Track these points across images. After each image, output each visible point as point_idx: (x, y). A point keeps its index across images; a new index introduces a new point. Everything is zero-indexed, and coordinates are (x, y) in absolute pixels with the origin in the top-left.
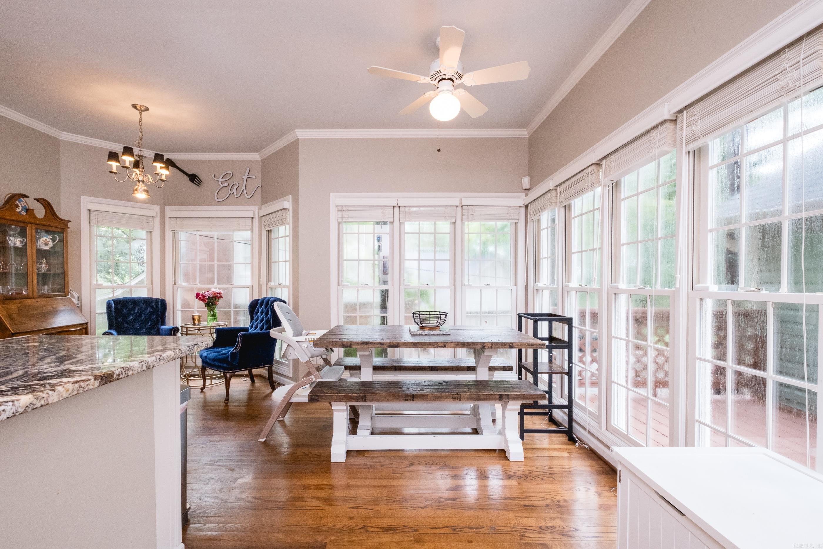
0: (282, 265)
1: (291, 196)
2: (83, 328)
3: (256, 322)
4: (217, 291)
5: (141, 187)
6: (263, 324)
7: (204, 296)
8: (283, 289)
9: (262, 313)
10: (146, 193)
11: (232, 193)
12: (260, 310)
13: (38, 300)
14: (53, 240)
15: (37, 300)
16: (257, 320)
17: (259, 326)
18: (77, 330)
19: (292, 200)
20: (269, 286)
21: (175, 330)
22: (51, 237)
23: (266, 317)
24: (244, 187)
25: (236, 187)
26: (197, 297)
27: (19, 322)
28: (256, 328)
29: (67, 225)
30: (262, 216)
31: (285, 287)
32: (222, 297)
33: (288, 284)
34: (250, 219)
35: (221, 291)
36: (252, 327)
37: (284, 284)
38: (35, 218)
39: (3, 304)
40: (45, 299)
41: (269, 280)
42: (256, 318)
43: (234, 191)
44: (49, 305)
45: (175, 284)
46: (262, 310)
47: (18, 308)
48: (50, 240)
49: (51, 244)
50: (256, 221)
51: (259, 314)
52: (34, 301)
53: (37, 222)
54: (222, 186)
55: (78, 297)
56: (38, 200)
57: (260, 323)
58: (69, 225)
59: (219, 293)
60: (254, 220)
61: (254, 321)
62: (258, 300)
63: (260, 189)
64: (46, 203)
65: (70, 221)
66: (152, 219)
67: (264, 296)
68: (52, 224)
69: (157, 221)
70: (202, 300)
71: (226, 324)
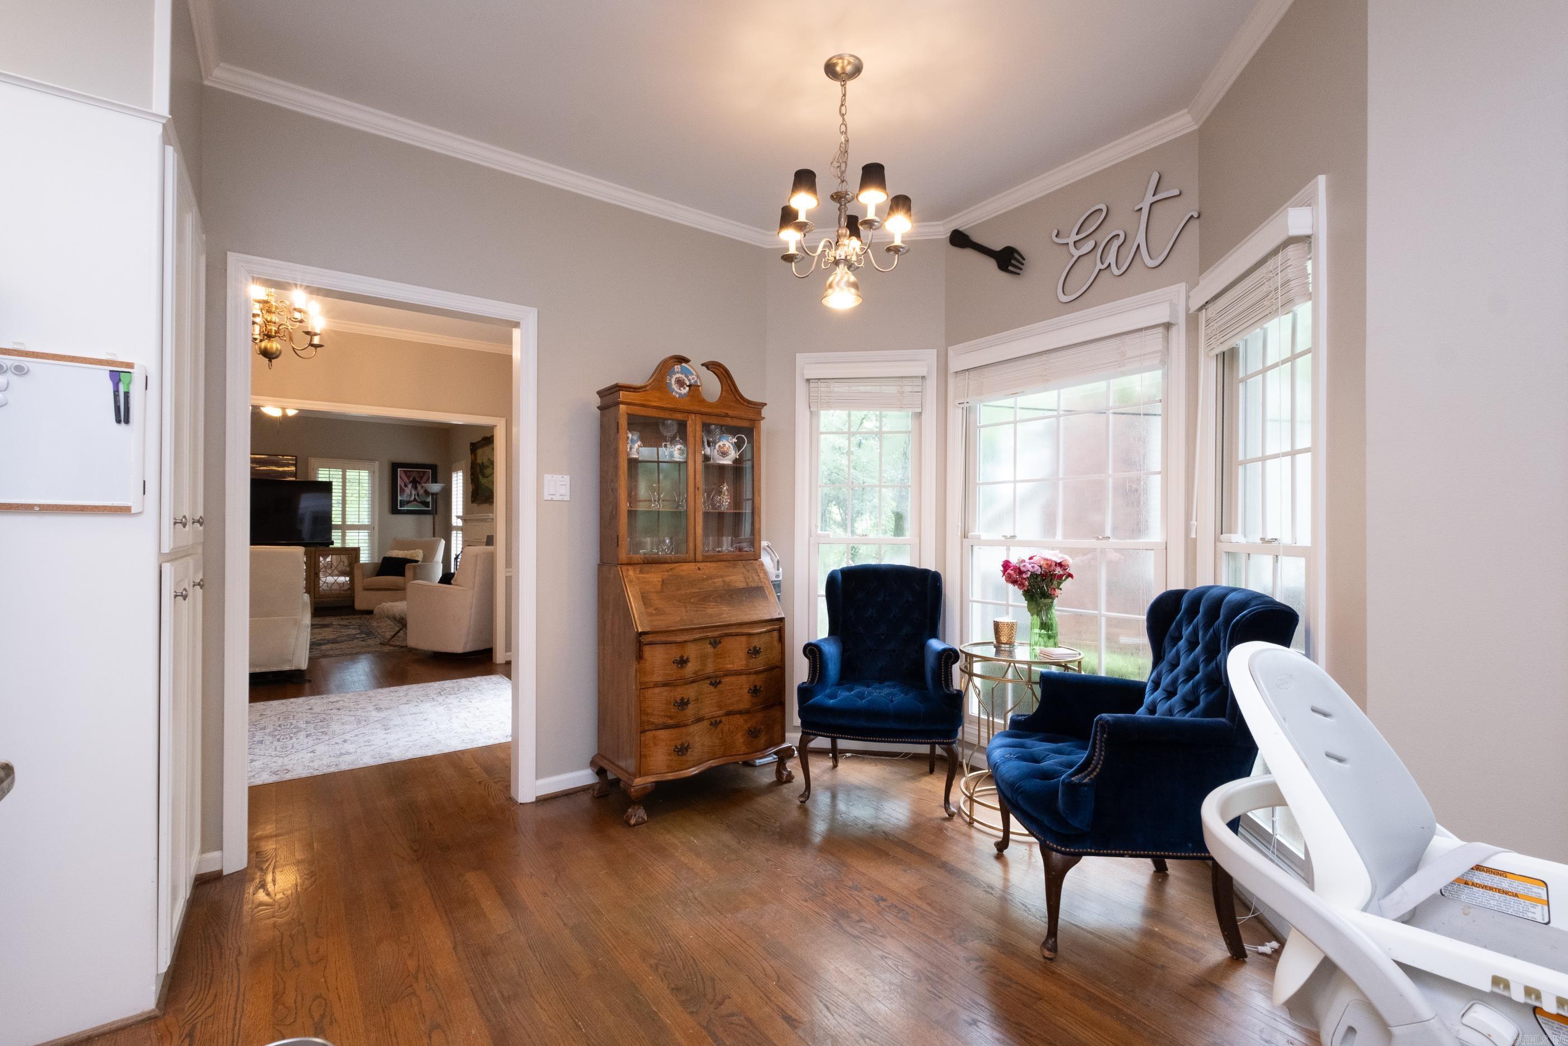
0: (1277, 470)
1: (1322, 180)
2: (774, 630)
3: (1172, 671)
4: (1056, 557)
5: (842, 275)
6: (1195, 688)
7: (1021, 572)
8: (1284, 560)
9: (1192, 645)
10: (853, 290)
11: (1106, 265)
12: (1186, 632)
13: (702, 565)
14: (738, 446)
15: (699, 565)
16: (1174, 665)
17: (1183, 690)
18: (761, 633)
19: (1327, 191)
20: (1225, 547)
21: (949, 657)
22: (735, 440)
23: (1208, 661)
24: (1141, 238)
25: (1116, 244)
26: (1004, 571)
27: (656, 609)
28: (1170, 694)
29: (760, 414)
30: (1201, 309)
31: (1293, 551)
32: (1070, 575)
33: (1305, 539)
34: (1161, 330)
35: (1067, 557)
36: (1156, 684)
37: (1286, 539)
38: (702, 401)
39: (641, 572)
40: (714, 565)
41: (1224, 524)
42: (1170, 655)
43: (1111, 258)
44: (718, 577)
45: (965, 536)
46: (1195, 632)
47: (663, 580)
48: (732, 447)
49: (733, 454)
50: (1179, 336)
51: (1182, 643)
52: (692, 566)
53: (704, 410)
54: (1077, 254)
55: (778, 562)
56: (707, 365)
57: (1186, 681)
58: (765, 412)
59: (1060, 565)
60: (1174, 330)
61: (1164, 666)
62: (1179, 594)
63: (1195, 225)
64: (722, 370)
65: (766, 404)
66: (919, 382)
67: (1204, 580)
68: (730, 413)
69: (932, 384)
70: (1014, 582)
71: (1079, 658)
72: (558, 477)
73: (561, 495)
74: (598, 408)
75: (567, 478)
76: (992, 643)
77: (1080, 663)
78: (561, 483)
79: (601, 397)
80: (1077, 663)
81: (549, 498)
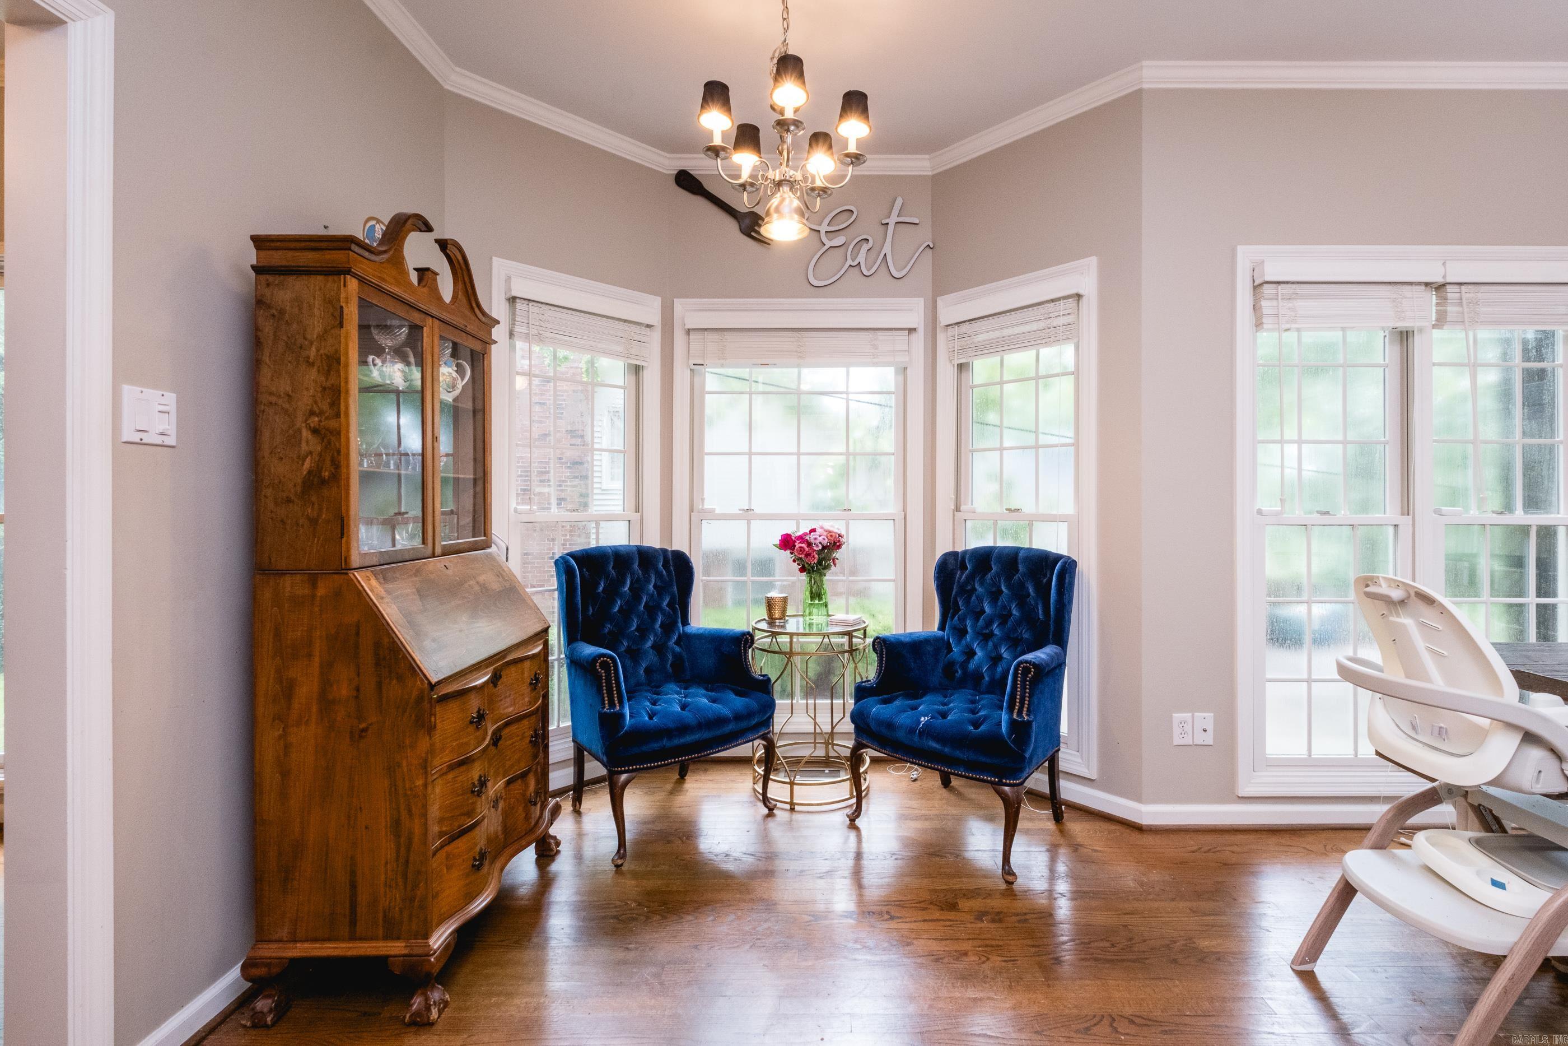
1: (1093, 259)
5: (789, 200)
7: (809, 544)
9: (996, 593)
11: (857, 262)
13: (446, 561)
14: (461, 375)
15: (442, 561)
19: (1096, 272)
20: (965, 516)
22: (457, 366)
24: (886, 249)
25: (865, 247)
29: (490, 334)
30: (951, 325)
33: (1067, 510)
34: (904, 333)
38: (437, 296)
40: (457, 559)
41: (961, 500)
43: (861, 258)
44: (471, 578)
47: (418, 591)
48: (457, 376)
49: (459, 387)
50: (919, 339)
51: (979, 594)
52: (439, 564)
53: (441, 314)
54: (828, 244)
56: (442, 244)
60: (915, 335)
63: (929, 254)
64: (460, 256)
65: (497, 321)
66: (642, 330)
68: (464, 324)
69: (654, 336)
71: (864, 625)
72: (152, 395)
73: (162, 434)
74: (253, 267)
75: (171, 398)
76: (764, 619)
77: (865, 631)
78: (161, 408)
79: (258, 248)
80: (862, 631)
81: (136, 437)
